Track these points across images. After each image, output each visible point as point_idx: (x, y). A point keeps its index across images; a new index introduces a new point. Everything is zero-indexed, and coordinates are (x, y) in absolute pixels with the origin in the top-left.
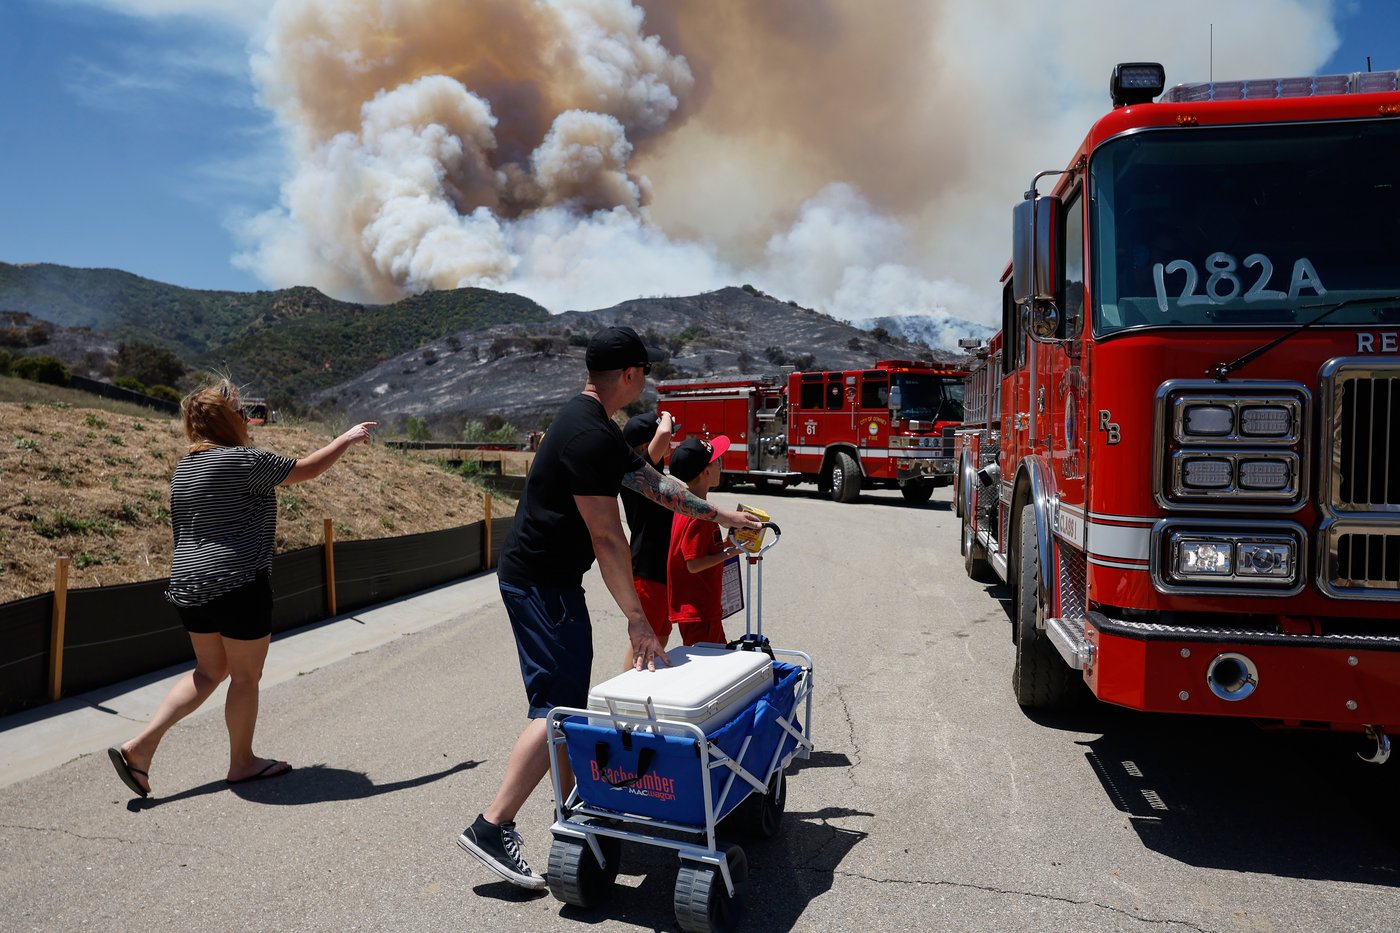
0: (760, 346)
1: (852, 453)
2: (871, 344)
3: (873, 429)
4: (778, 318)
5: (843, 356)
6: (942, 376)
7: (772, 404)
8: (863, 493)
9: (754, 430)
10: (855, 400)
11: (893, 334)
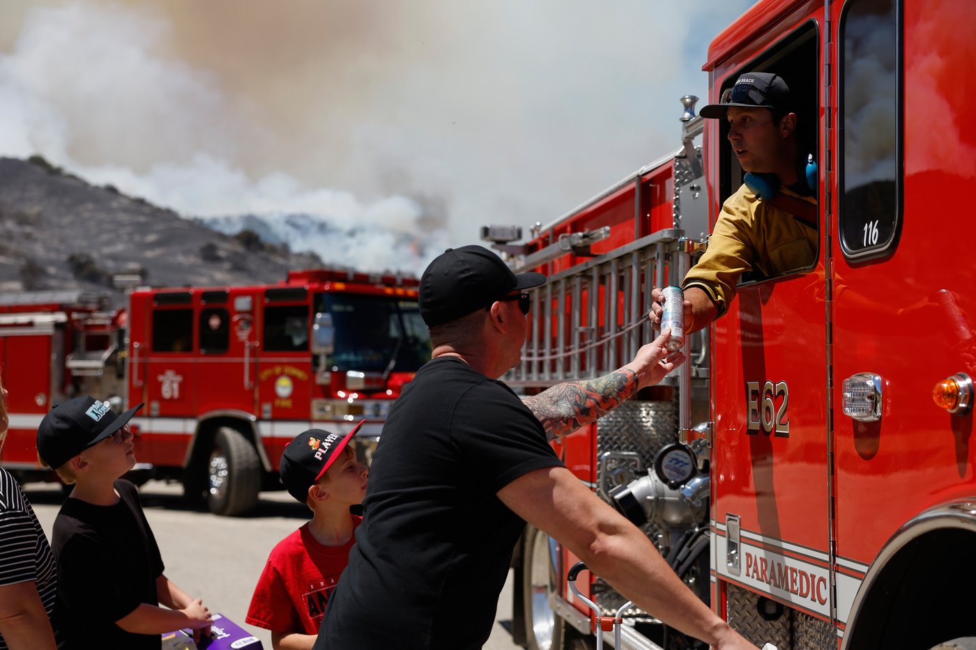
0: (58, 251)
1: (246, 429)
2: (236, 254)
3: (284, 387)
4: (87, 209)
5: (192, 269)
6: (397, 298)
7: (97, 343)
8: (266, 496)
9: (62, 389)
10: (251, 337)
11: (264, 236)
